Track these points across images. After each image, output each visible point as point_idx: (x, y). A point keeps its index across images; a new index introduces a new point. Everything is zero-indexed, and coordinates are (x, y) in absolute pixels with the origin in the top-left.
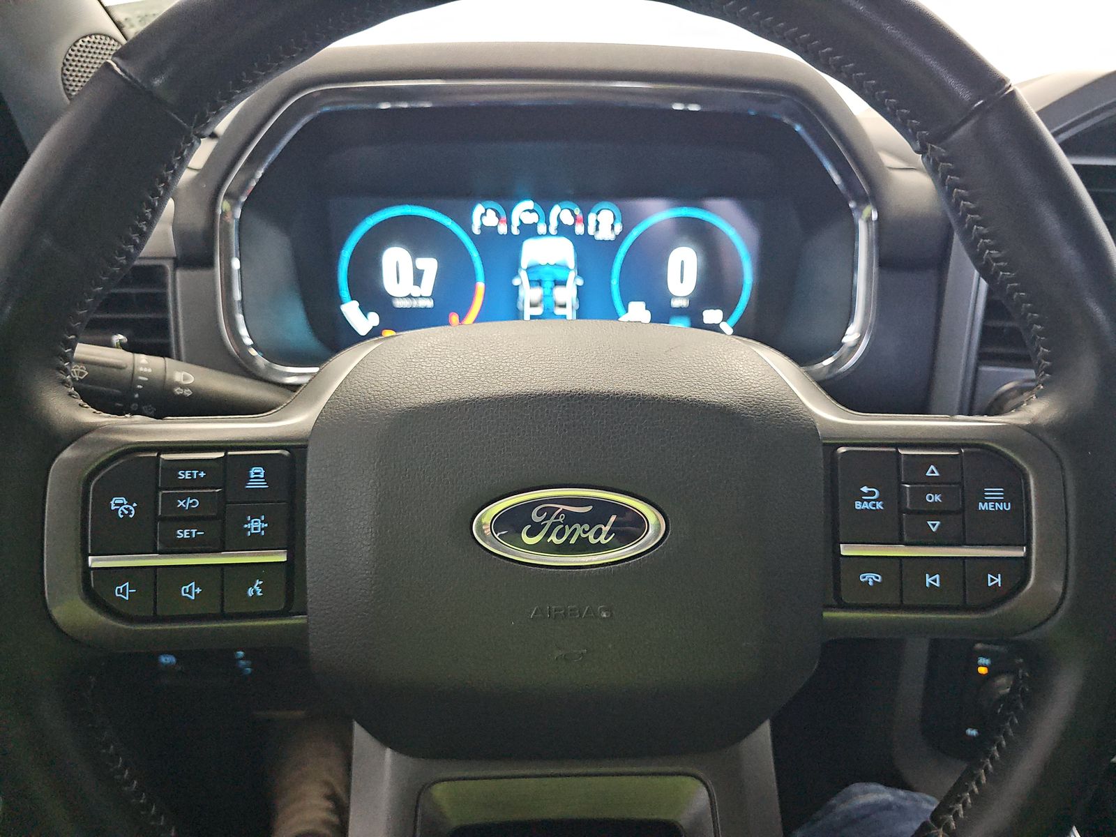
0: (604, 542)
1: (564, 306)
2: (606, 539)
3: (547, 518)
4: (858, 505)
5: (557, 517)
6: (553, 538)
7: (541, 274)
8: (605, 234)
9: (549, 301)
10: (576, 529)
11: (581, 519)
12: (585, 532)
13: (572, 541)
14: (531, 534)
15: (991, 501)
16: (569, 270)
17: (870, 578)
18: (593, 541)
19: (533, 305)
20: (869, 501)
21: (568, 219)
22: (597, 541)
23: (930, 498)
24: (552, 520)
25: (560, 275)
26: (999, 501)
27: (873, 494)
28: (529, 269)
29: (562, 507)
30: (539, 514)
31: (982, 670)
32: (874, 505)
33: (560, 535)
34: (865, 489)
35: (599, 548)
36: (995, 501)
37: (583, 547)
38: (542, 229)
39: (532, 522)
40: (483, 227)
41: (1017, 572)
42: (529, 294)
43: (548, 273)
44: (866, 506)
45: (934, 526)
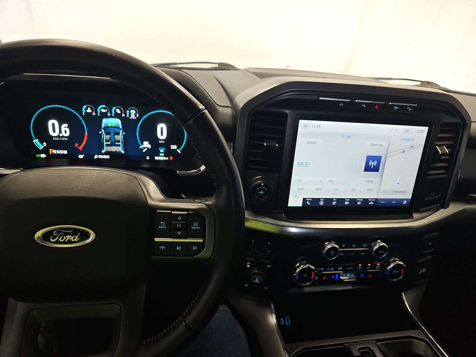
0: (76, 240)
1: (119, 142)
2: (77, 239)
3: (58, 234)
4: (160, 227)
5: (62, 234)
6: (60, 239)
7: (110, 130)
8: (133, 117)
9: (113, 140)
10: (67, 237)
11: (69, 234)
12: (70, 238)
13: (66, 240)
14: (53, 239)
15: (195, 226)
16: (120, 128)
17: (162, 247)
18: (73, 240)
19: (107, 141)
20: (163, 226)
21: (118, 111)
22: (74, 240)
23: (178, 225)
24: (60, 234)
25: (117, 130)
26: (197, 226)
27: (164, 224)
28: (104, 128)
29: (63, 231)
30: (56, 233)
31: (248, 266)
32: (164, 227)
33: (62, 239)
34: (162, 223)
35: (75, 242)
36: (196, 226)
37: (70, 242)
38: (109, 115)
39: (53, 235)
40: (86, 113)
41: (201, 246)
42: (105, 137)
43: (112, 130)
44: (162, 227)
45: (179, 233)
